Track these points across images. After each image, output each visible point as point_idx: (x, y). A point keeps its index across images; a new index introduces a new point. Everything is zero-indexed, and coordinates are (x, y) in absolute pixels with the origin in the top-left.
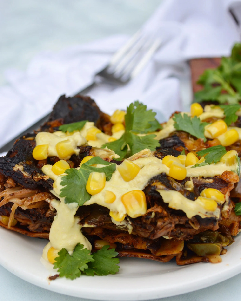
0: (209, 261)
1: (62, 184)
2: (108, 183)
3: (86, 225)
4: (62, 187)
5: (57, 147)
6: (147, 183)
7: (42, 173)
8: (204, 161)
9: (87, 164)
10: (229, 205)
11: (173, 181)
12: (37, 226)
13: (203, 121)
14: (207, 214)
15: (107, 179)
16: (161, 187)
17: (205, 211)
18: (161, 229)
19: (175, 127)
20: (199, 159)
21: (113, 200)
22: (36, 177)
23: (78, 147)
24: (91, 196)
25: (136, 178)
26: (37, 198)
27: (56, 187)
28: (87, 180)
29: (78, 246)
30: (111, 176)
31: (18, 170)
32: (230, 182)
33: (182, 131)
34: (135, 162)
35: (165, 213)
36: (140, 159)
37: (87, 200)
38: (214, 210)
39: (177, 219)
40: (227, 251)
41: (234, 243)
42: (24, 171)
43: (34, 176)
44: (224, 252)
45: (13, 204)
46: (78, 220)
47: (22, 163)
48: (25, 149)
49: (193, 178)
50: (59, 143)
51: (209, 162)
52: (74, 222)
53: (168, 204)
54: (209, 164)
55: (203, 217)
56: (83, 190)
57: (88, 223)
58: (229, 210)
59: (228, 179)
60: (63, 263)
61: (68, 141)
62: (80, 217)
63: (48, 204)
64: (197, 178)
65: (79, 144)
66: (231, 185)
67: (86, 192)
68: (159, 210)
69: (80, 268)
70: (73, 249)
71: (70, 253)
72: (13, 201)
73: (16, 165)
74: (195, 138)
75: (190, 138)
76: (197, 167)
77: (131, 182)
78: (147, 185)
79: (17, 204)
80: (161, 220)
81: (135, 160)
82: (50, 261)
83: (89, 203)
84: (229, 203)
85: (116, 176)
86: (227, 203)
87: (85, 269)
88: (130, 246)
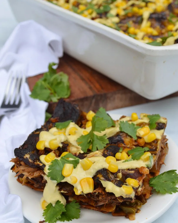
0: (128, 218)
1: (49, 169)
2: (74, 170)
3: (62, 191)
4: (49, 171)
5: (50, 143)
6: (95, 174)
7: (39, 160)
8: (131, 158)
9: (64, 157)
10: (142, 187)
11: (110, 173)
12: (38, 186)
13: (137, 125)
14: (127, 196)
15: (75, 167)
16: (102, 178)
17: (125, 194)
18: (101, 202)
19: (120, 129)
20: (129, 156)
21: (75, 182)
22: (36, 163)
23: (62, 143)
24: (64, 177)
25: (90, 169)
26: (36, 174)
27: (46, 171)
28: (63, 167)
29: (58, 202)
30: (76, 166)
31: (27, 158)
32: (144, 174)
33: (124, 132)
34: (90, 159)
35: (103, 193)
36: (93, 157)
37: (62, 180)
38: (131, 194)
39: (110, 197)
40: (140, 210)
41: (146, 203)
42: (30, 158)
43: (35, 162)
44: (139, 211)
45: (24, 175)
46: (58, 188)
47: (29, 153)
48: (32, 143)
49: (122, 170)
50: (51, 140)
51: (134, 158)
52: (56, 189)
53: (105, 188)
54: (134, 160)
55: (124, 197)
56: (60, 173)
57: (64, 190)
58: (142, 190)
59: (142, 172)
60: (49, 212)
61: (56, 139)
62: (59, 187)
63: (43, 177)
64: (125, 170)
65: (62, 141)
66: (144, 176)
67: (62, 174)
68: (100, 191)
69: (57, 217)
70: (55, 203)
71: (54, 205)
72: (24, 173)
73: (26, 154)
74: (131, 137)
75: (128, 137)
76: (126, 162)
77: (87, 171)
78: (95, 175)
79: (26, 175)
80: (101, 196)
81: (90, 157)
82: (43, 208)
83: (63, 181)
84: (142, 186)
85: (79, 166)
86: (141, 186)
87: (59, 218)
88: (86, 204)
